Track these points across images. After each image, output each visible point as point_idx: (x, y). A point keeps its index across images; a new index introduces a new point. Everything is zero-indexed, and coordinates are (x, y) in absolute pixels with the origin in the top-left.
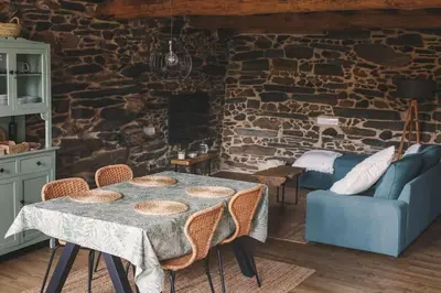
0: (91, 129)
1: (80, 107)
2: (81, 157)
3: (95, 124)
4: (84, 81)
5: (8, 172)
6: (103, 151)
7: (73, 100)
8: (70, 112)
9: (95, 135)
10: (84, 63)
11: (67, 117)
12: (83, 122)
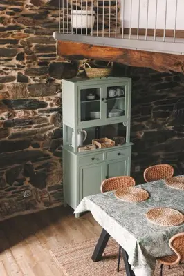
0: (167, 124)
1: (160, 110)
2: (158, 142)
3: (170, 121)
4: (164, 93)
5: (98, 159)
6: (176, 138)
7: (154, 106)
8: (152, 115)
9: (170, 128)
10: (164, 82)
11: (150, 117)
12: (161, 120)
